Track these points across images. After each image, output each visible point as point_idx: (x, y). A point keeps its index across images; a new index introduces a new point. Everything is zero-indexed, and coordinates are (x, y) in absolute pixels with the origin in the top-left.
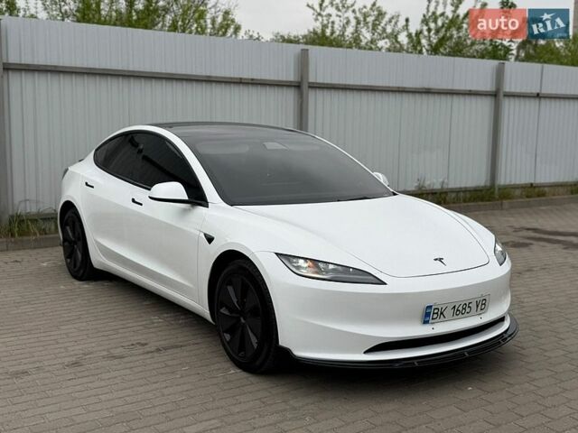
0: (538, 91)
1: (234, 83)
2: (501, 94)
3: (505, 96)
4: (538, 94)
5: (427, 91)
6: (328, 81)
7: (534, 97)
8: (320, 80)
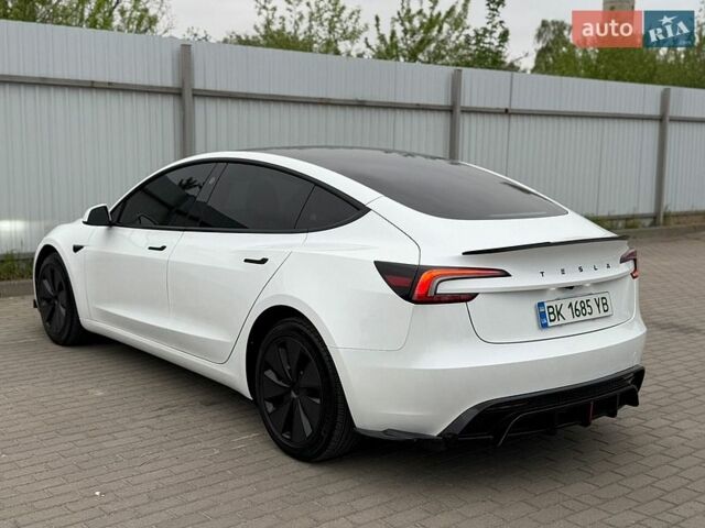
0: (507, 107)
1: (83, 87)
2: (458, 110)
3: (463, 111)
4: (507, 110)
5: (361, 105)
6: (222, 87)
7: (501, 113)
8: (211, 86)
